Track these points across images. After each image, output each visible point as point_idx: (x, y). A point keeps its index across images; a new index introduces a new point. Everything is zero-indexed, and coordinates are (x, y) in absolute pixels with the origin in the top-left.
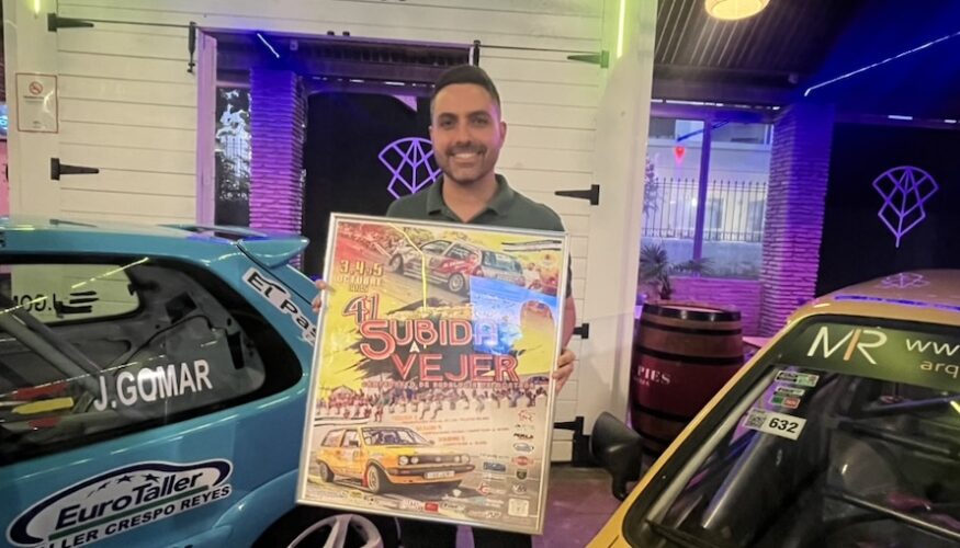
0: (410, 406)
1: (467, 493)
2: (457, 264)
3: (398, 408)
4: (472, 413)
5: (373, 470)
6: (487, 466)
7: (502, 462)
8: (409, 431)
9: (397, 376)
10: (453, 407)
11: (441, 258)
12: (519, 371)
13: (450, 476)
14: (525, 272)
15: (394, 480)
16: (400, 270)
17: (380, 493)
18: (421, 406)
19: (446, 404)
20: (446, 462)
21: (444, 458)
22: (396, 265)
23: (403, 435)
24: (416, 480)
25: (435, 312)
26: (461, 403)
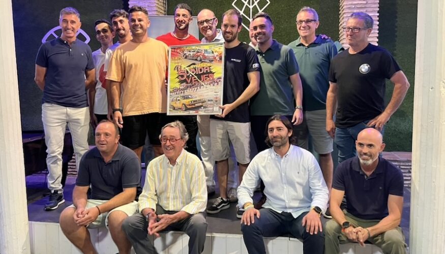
0: (191, 89)
1: (205, 107)
2: (199, 54)
3: (188, 90)
4: (205, 89)
5: (183, 105)
6: (209, 100)
7: (212, 99)
8: (191, 95)
9: (187, 83)
10: (200, 88)
11: (195, 53)
12: (214, 77)
13: (201, 104)
14: (215, 53)
15: (188, 107)
16: (186, 58)
17: (185, 110)
18: (193, 89)
19: (199, 87)
20: (200, 101)
21: (199, 100)
22: (185, 56)
23: (190, 96)
24: (193, 106)
25: (195, 66)
26: (202, 87)
